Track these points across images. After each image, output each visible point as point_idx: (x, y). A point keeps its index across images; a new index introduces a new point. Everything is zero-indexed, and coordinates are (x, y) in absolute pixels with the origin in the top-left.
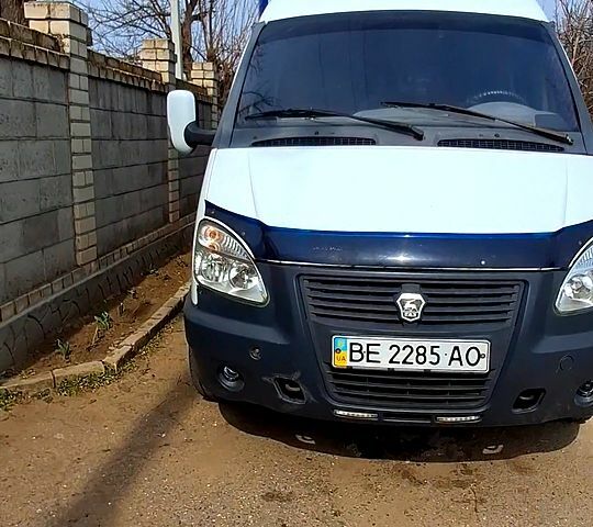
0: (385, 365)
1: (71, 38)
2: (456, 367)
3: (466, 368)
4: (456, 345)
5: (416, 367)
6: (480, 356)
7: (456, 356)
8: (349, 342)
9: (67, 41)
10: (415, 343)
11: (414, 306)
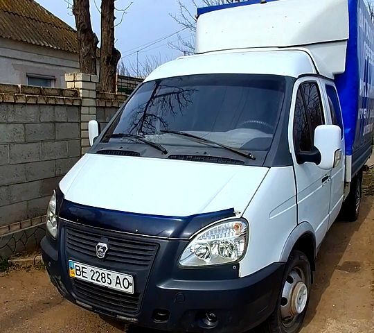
0: (89, 280)
1: (83, 89)
2: (118, 288)
3: (123, 289)
4: (118, 275)
5: (101, 284)
6: (129, 284)
7: (118, 282)
8: (75, 264)
9: (81, 91)
10: (101, 271)
11: (102, 250)
